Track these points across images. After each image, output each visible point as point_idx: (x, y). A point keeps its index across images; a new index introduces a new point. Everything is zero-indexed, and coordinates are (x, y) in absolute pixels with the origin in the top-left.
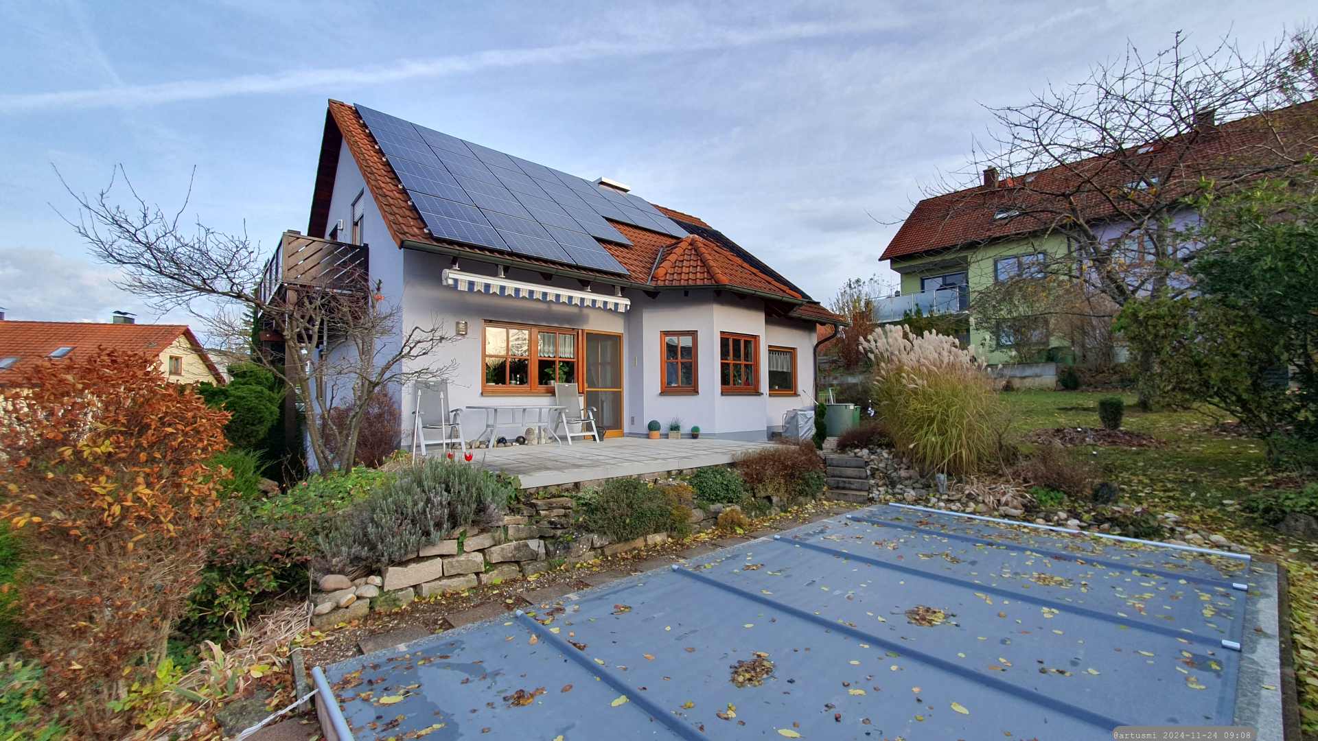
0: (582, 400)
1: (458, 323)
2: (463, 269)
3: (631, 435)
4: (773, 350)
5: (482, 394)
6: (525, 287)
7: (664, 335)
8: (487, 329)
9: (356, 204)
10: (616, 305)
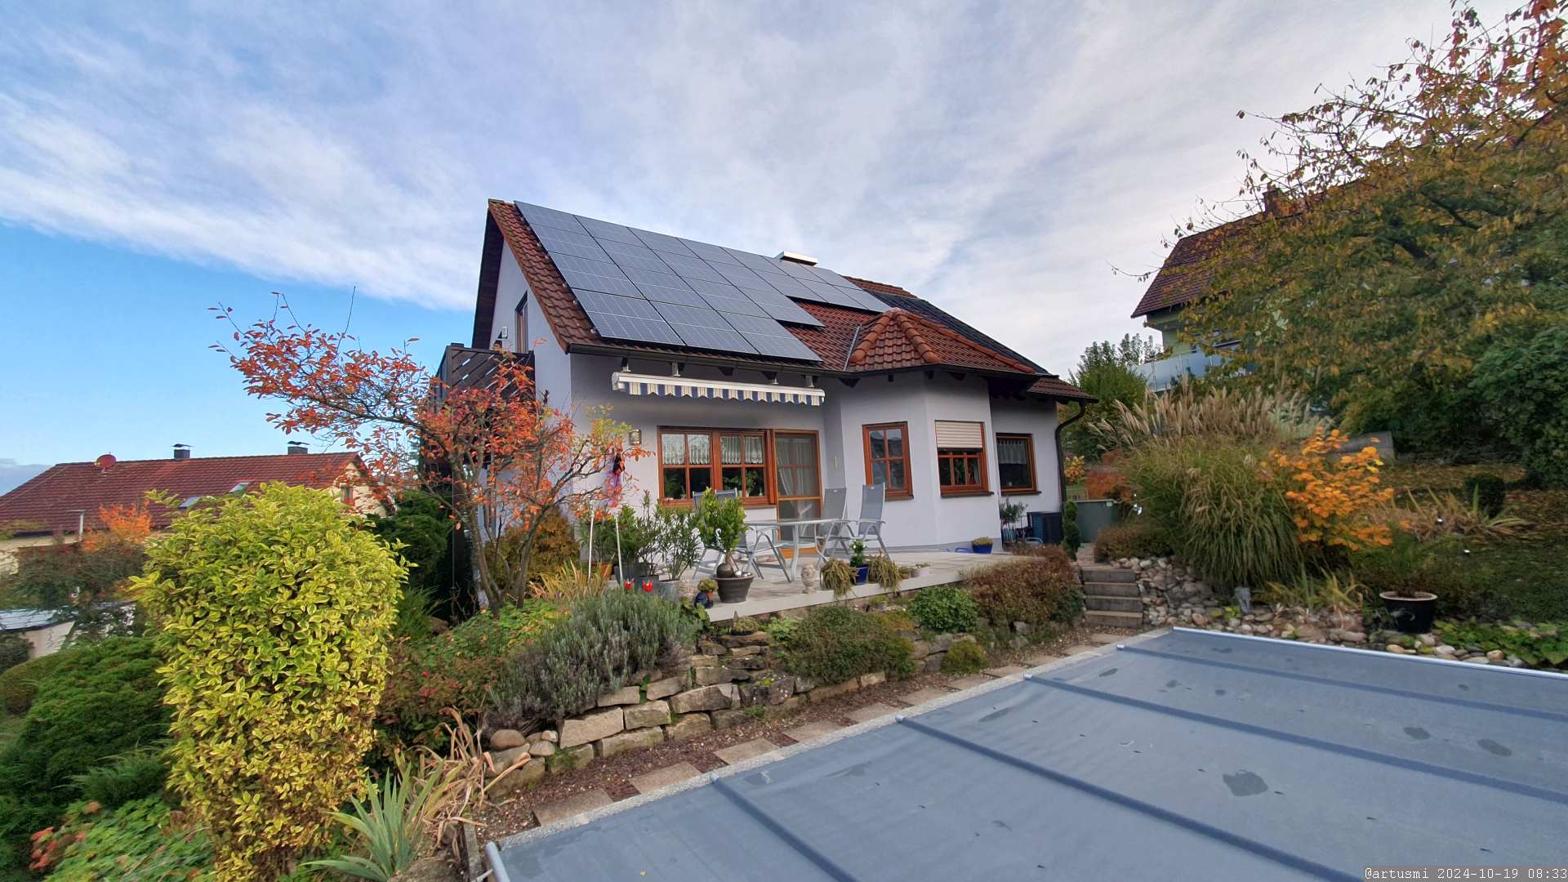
0: (773, 513)
1: (631, 432)
2: (634, 371)
4: (1001, 438)
6: (703, 386)
7: (867, 428)
8: (663, 436)
9: (520, 308)
10: (809, 397)
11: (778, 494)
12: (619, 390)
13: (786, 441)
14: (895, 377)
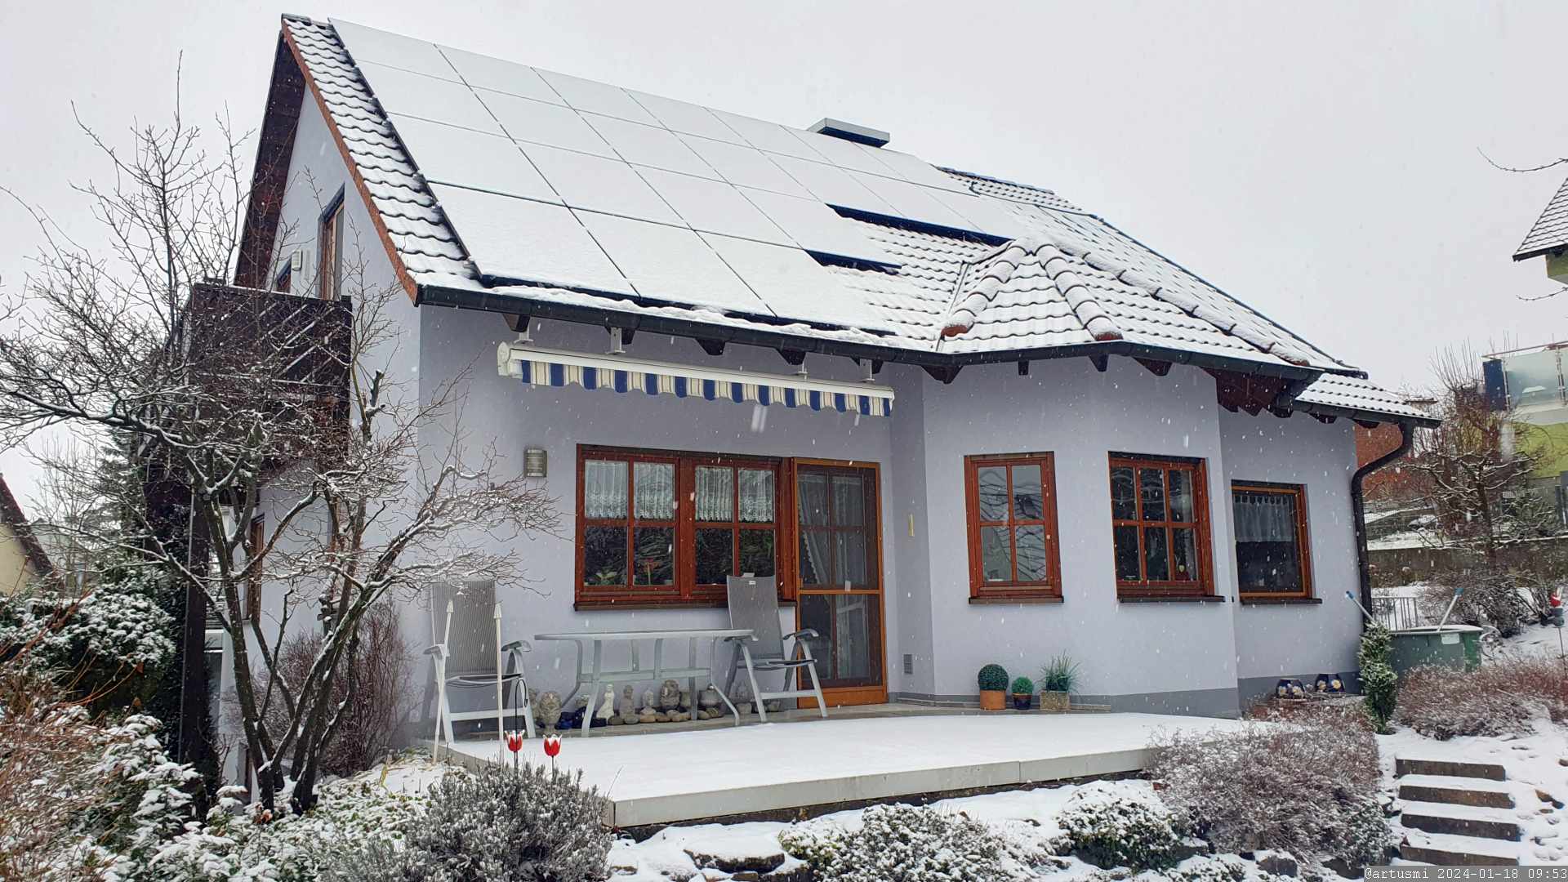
0: (788, 619)
1: (526, 456)
2: (542, 343)
3: (904, 698)
4: (1245, 493)
5: (578, 606)
6: (667, 374)
7: (974, 464)
8: (589, 463)
9: (330, 217)
10: (864, 401)
11: (799, 582)
12: (510, 376)
13: (820, 480)
14: (1033, 365)
